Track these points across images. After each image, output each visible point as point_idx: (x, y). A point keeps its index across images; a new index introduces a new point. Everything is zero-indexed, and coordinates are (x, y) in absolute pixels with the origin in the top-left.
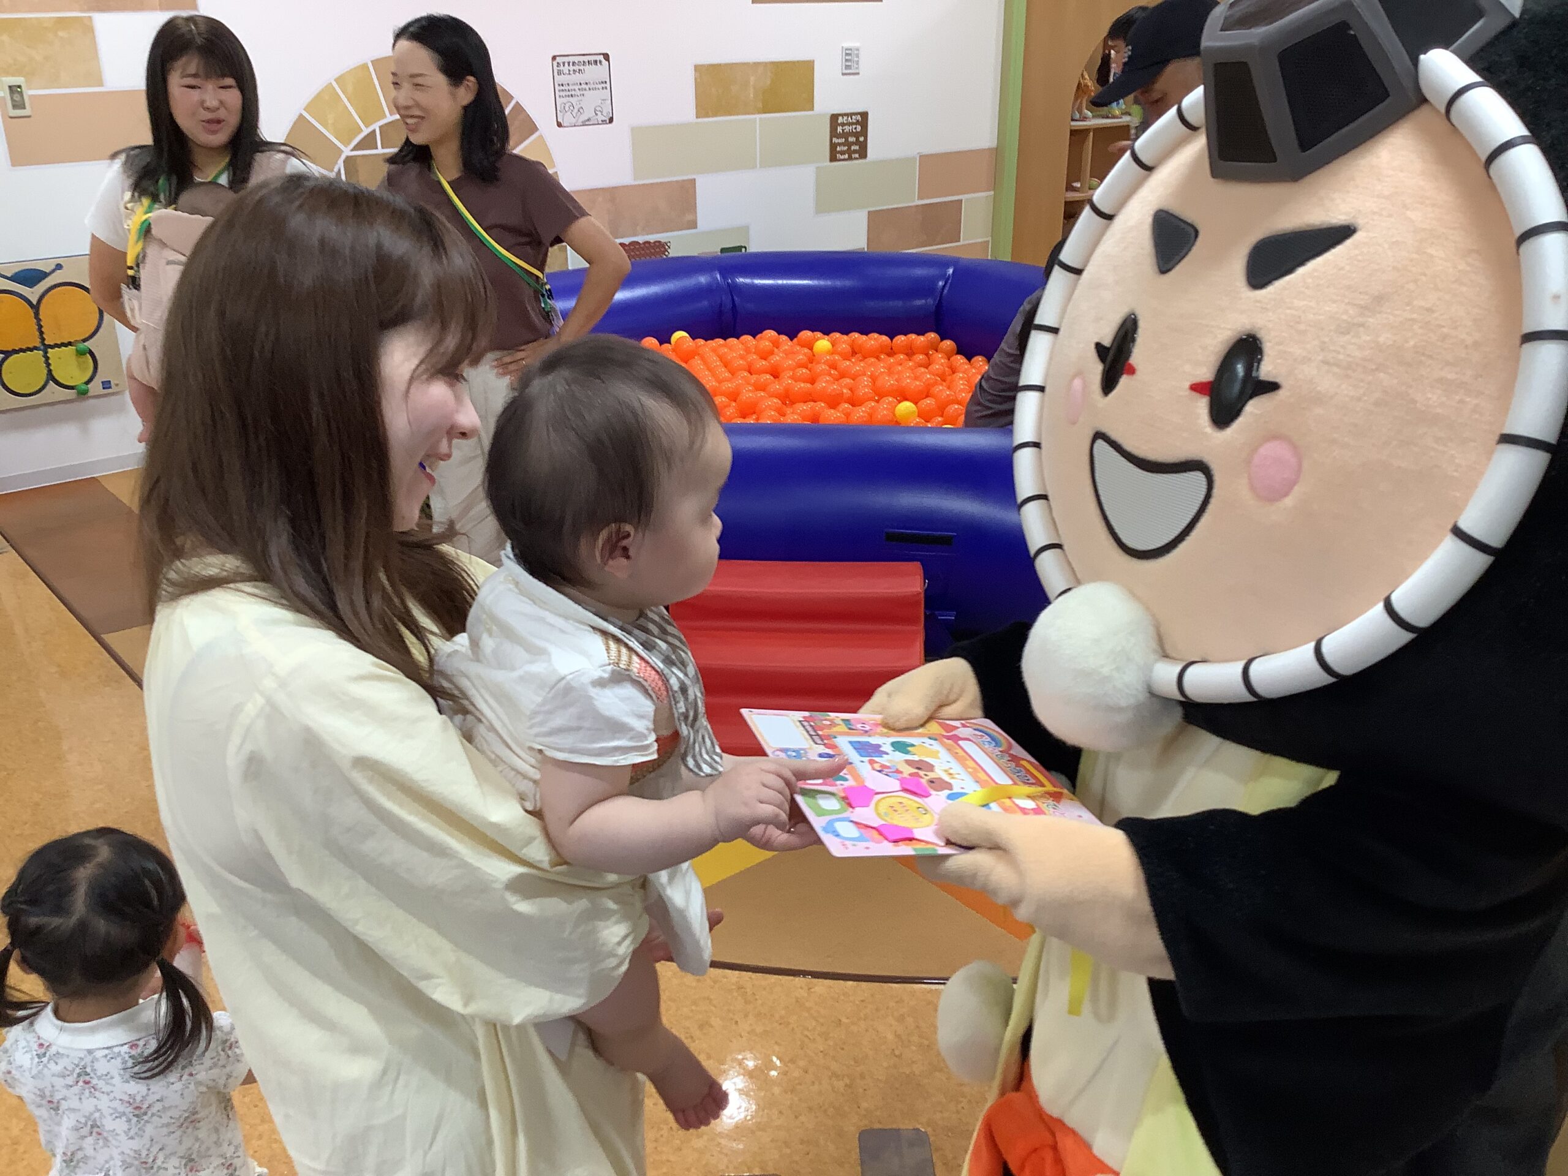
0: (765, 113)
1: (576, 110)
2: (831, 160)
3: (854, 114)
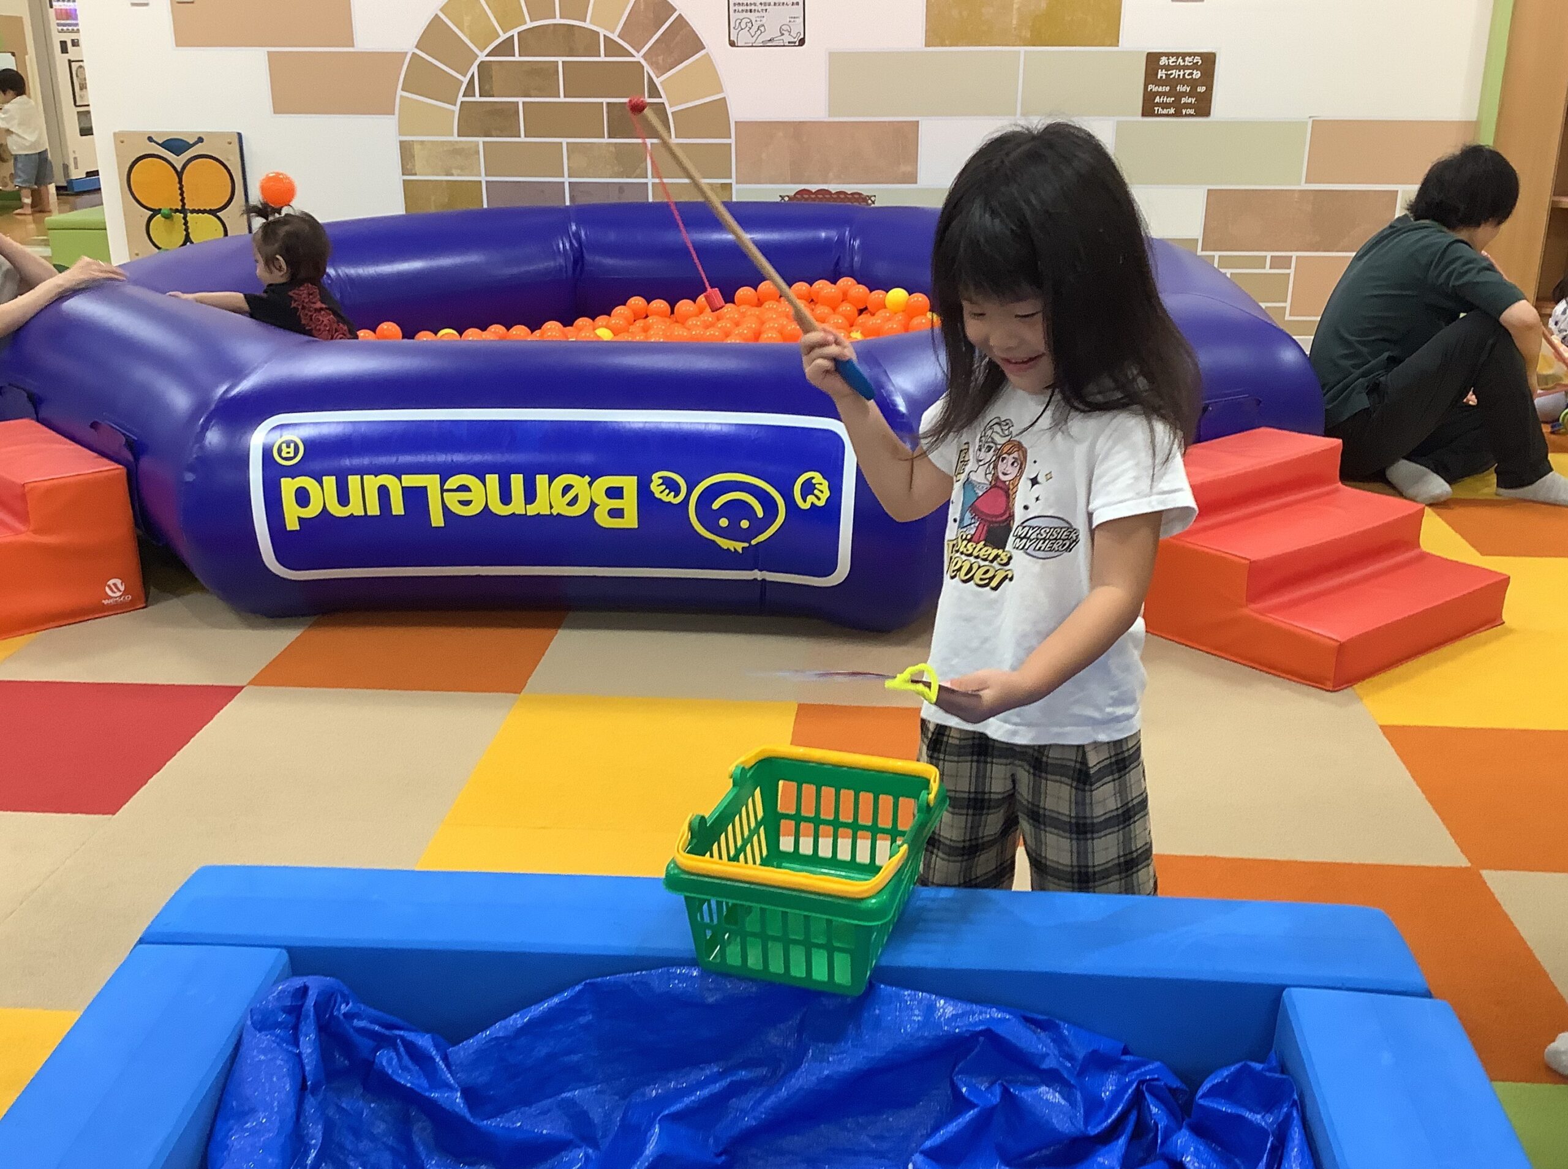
0: (1035, 45)
1: (755, 28)
2: (1144, 114)
3: (1190, 55)
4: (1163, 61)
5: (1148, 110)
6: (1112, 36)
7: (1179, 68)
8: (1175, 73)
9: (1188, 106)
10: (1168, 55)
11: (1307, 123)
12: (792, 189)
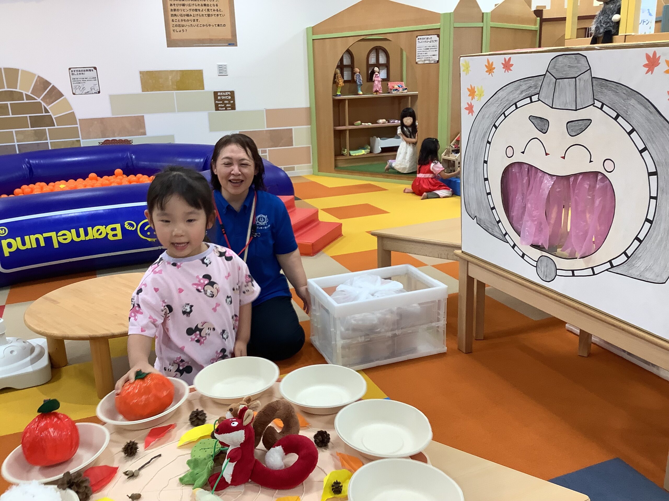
0: (178, 90)
1: (82, 88)
2: (216, 110)
3: (227, 92)
4: (219, 94)
5: (217, 109)
6: (202, 86)
7: (224, 96)
8: (223, 97)
9: (229, 107)
10: (220, 92)
11: (264, 111)
12: (103, 140)
